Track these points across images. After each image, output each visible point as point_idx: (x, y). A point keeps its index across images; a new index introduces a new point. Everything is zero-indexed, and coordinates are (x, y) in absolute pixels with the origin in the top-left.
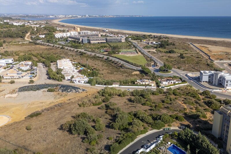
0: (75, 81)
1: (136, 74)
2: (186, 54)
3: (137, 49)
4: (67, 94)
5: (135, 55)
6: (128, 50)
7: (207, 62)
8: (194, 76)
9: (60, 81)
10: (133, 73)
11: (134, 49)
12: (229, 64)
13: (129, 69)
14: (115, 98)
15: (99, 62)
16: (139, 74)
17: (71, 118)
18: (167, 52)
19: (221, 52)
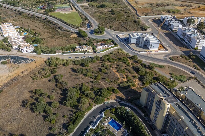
0: (22, 51)
1: (75, 37)
2: (116, 8)
3: (71, 3)
4: (19, 66)
5: (70, 12)
6: (63, 5)
7: (134, 18)
8: (124, 37)
9: (9, 51)
10: (71, 36)
11: (68, 3)
12: (153, 20)
13: (67, 31)
14: (61, 69)
15: (39, 23)
16: (76, 37)
17: (28, 93)
18: (98, 7)
19: (146, 3)
